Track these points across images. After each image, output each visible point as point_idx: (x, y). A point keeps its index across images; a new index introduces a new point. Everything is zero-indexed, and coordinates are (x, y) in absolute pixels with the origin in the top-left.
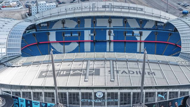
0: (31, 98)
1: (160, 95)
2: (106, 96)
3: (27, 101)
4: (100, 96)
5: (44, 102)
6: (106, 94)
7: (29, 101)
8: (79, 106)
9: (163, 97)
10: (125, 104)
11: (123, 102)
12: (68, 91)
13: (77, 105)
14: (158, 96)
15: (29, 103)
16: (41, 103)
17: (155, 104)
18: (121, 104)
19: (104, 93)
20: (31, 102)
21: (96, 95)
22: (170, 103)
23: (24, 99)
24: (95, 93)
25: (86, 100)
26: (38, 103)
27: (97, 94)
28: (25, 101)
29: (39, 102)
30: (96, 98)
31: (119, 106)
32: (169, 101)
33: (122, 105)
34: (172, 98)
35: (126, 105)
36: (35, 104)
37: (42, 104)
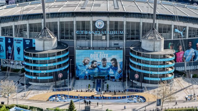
0: (12, 35)
1: (177, 30)
2: (108, 27)
3: (7, 39)
4: (100, 26)
5: (28, 38)
6: (108, 23)
7: (9, 39)
8: (73, 40)
9: (182, 33)
10: (133, 39)
11: (130, 36)
12: (59, 20)
13: (70, 40)
14: (174, 30)
15: (9, 42)
16: (24, 40)
17: (171, 41)
18: (127, 39)
19: (105, 22)
20: (12, 40)
21: (95, 25)
22: (190, 43)
23: (4, 37)
24: (94, 22)
25: (82, 31)
26: (21, 40)
27: (96, 23)
28: (4, 41)
29: (22, 38)
30: (95, 29)
31: (125, 41)
32: (189, 40)
33: (129, 41)
34: (193, 37)
35: (135, 41)
36: (17, 43)
37: (26, 41)
